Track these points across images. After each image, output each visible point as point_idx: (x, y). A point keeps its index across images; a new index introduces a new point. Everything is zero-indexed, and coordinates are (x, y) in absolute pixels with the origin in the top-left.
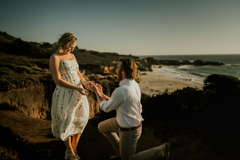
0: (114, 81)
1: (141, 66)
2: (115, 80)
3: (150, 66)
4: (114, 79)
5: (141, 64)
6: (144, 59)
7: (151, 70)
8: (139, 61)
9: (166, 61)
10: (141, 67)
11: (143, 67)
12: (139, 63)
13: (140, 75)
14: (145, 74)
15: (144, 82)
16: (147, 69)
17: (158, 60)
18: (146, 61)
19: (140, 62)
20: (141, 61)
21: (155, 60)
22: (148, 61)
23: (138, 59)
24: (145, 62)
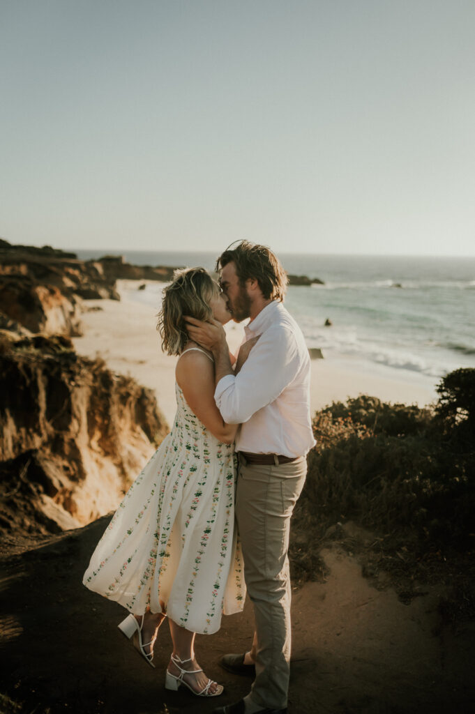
0: (58, 351)
1: (87, 284)
2: (59, 348)
3: (113, 283)
4: (57, 346)
5: (83, 278)
6: (92, 261)
7: (114, 297)
8: (76, 266)
9: (159, 268)
10: (85, 288)
11: (92, 288)
12: (76, 273)
13: (82, 312)
14: (99, 309)
15: (97, 335)
16: (103, 292)
17: (136, 267)
18: (99, 268)
19: (81, 272)
20: (83, 268)
21: (128, 266)
22: (105, 268)
23: (72, 261)
24: (96, 270)
